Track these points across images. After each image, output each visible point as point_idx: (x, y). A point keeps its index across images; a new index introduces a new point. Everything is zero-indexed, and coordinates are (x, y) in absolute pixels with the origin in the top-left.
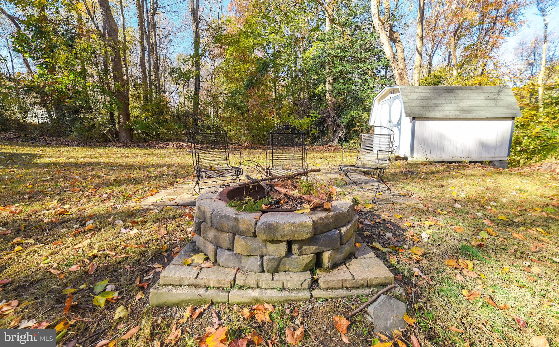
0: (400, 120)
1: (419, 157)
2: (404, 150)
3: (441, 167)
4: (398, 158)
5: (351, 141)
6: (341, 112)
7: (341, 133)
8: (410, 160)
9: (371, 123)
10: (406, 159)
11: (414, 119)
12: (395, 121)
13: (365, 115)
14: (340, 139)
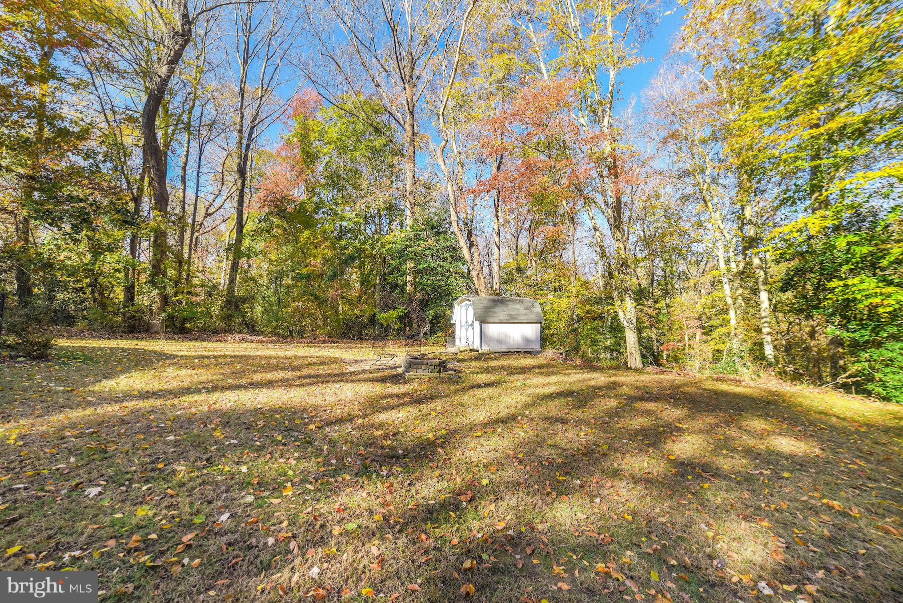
0: (473, 322)
1: (485, 349)
2: (476, 345)
3: (497, 355)
4: (472, 351)
5: (435, 336)
6: (425, 306)
7: (427, 328)
8: (480, 351)
9: (453, 322)
10: (478, 351)
11: (481, 322)
12: (470, 323)
13: (448, 312)
14: (426, 333)
